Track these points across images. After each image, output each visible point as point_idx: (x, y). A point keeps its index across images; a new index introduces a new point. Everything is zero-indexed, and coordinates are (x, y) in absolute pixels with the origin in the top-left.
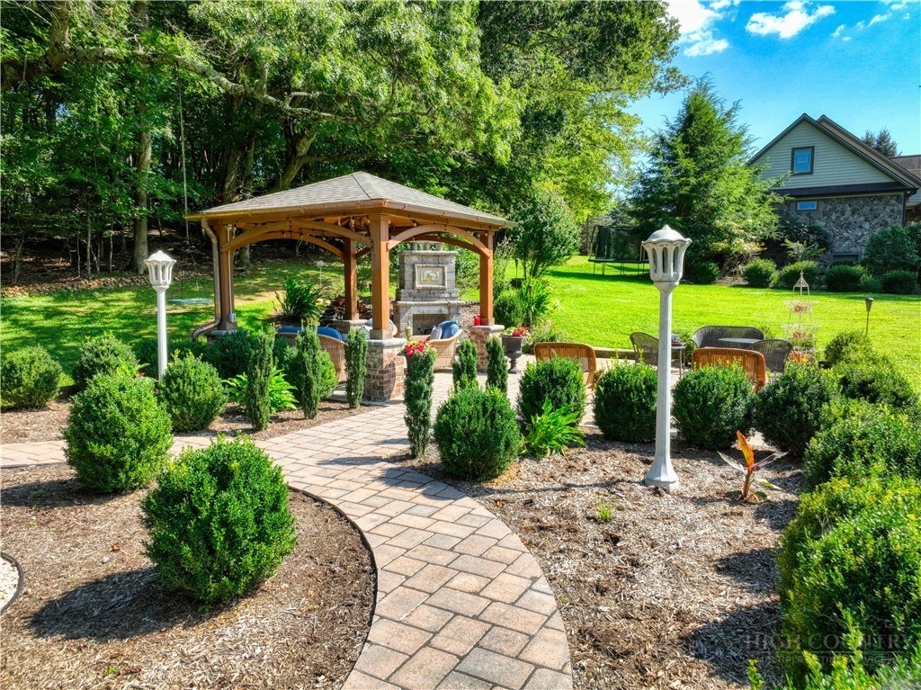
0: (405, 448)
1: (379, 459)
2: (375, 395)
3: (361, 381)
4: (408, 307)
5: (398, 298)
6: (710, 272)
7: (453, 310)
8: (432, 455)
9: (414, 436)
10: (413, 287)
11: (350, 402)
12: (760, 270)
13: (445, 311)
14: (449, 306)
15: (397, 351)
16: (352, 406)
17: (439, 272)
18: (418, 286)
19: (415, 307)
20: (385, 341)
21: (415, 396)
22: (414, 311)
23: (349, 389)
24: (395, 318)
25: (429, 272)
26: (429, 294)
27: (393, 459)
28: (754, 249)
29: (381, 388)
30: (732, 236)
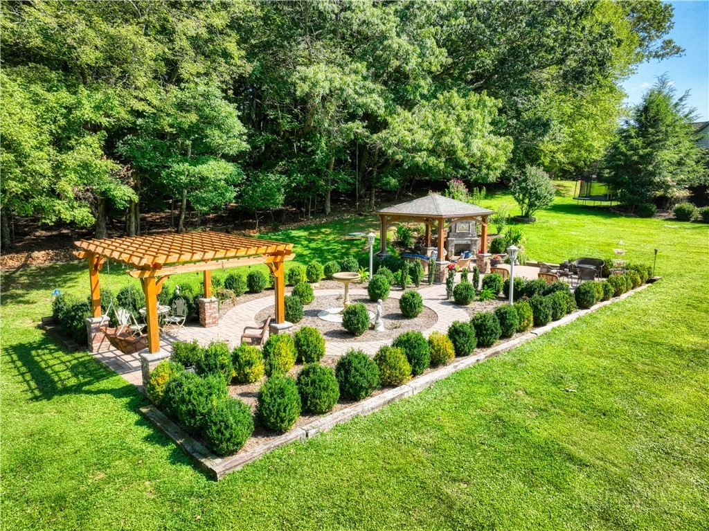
0: (446, 297)
1: (438, 299)
2: (437, 280)
3: (433, 276)
4: (453, 241)
5: (448, 237)
6: (650, 210)
7: (473, 242)
8: (453, 299)
9: (448, 293)
10: (455, 232)
11: (429, 282)
12: (684, 210)
13: (469, 242)
14: (471, 240)
15: (446, 266)
16: (430, 284)
17: (467, 225)
18: (457, 231)
19: (455, 241)
20: (442, 262)
21: (448, 283)
22: (455, 242)
23: (429, 278)
24: (446, 246)
25: (463, 225)
26: (462, 235)
27: (443, 299)
28: (685, 195)
29: (439, 278)
30: (668, 187)
